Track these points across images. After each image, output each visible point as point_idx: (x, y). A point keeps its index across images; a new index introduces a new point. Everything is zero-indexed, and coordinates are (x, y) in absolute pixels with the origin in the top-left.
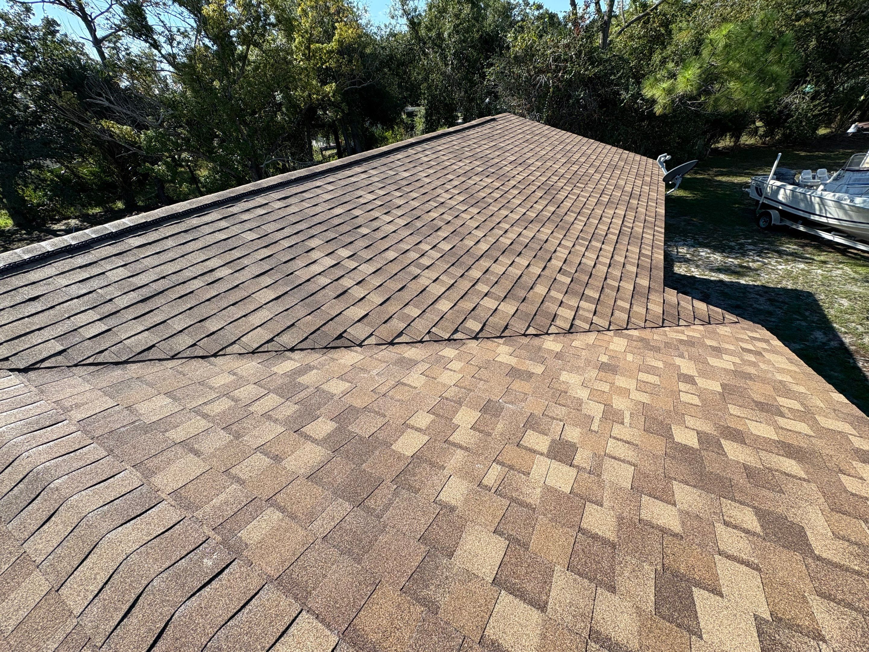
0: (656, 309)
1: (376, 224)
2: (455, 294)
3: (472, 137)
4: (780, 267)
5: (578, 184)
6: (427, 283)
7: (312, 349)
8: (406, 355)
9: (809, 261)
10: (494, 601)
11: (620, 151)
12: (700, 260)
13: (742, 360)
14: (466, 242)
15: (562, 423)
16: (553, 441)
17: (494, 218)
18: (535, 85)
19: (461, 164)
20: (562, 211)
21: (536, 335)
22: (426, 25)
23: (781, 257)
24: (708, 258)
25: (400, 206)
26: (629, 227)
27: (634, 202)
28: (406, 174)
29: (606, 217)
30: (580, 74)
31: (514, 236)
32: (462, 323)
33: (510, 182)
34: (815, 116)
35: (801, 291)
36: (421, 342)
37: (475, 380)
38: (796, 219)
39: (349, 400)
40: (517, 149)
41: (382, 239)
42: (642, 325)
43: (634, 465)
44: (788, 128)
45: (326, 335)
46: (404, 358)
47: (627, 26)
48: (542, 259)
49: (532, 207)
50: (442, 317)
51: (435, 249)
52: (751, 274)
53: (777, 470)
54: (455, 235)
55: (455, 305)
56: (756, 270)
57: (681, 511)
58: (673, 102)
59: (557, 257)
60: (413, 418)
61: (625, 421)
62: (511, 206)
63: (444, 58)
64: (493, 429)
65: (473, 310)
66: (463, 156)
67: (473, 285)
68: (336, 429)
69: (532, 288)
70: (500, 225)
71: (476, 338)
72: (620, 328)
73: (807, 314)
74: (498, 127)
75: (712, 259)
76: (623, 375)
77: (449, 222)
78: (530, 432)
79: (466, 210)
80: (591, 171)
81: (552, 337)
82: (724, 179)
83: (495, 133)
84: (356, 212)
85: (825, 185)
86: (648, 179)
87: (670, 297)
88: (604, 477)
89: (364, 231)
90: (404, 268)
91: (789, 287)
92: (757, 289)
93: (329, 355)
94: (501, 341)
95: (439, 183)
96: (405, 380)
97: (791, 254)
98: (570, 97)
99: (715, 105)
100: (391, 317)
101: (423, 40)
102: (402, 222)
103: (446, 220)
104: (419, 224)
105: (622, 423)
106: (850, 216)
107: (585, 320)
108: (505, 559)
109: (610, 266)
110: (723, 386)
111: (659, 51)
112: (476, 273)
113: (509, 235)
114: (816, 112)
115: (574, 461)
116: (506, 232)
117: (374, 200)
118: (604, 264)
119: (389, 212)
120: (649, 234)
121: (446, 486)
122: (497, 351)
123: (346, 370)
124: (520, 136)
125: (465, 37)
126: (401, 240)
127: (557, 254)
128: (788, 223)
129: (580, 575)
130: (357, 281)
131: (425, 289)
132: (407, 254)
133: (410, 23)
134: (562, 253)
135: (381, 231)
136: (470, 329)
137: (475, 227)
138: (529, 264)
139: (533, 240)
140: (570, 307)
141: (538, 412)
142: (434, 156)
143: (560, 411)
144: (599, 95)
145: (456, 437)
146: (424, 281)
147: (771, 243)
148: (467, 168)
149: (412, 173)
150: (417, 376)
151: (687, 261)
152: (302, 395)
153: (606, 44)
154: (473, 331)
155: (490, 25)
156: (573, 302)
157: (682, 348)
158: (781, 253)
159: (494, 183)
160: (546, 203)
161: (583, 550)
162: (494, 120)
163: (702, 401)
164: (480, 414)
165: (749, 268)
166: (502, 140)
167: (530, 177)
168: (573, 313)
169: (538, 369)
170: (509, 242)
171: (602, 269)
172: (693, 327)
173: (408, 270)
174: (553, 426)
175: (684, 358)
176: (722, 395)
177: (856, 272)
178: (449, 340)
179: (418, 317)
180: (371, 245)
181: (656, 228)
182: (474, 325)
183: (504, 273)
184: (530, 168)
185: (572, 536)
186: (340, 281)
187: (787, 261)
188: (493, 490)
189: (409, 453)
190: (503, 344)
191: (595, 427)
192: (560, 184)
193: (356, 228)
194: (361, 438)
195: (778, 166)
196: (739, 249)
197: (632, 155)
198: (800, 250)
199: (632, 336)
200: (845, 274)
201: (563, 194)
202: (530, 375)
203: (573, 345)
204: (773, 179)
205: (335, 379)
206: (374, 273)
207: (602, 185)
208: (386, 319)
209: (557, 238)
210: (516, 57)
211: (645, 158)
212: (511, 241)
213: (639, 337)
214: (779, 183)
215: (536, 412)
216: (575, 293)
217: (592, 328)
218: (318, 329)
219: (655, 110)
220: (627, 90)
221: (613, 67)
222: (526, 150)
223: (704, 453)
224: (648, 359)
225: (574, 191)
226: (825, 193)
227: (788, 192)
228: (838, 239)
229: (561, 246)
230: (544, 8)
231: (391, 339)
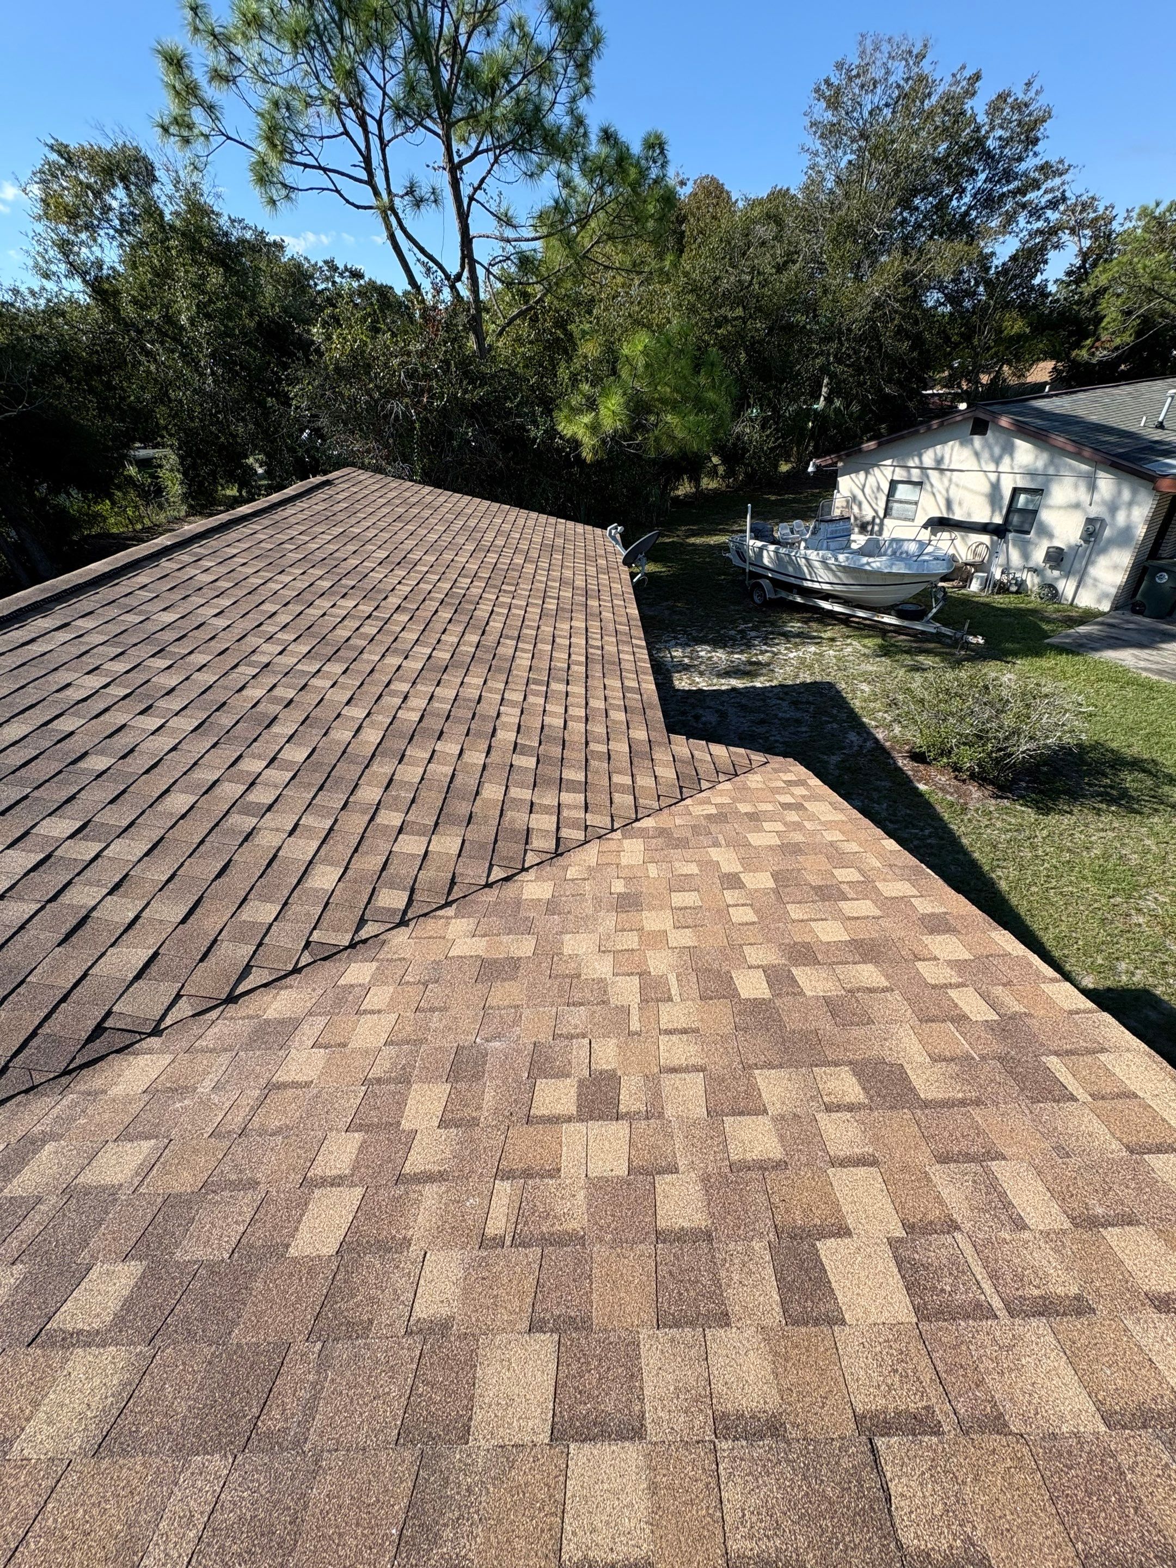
0: (667, 773)
1: (123, 742)
2: (341, 848)
3: (292, 520)
4: (792, 655)
5: (504, 587)
6: (276, 843)
7: (27, 1091)
8: (271, 1014)
9: (817, 640)
10: (562, 1479)
11: (552, 520)
12: (701, 663)
13: (785, 824)
14: (334, 734)
15: (586, 1041)
16: (581, 1083)
17: (376, 675)
18: (386, 417)
19: (286, 578)
20: (491, 639)
21: (507, 879)
22: (133, 297)
23: (789, 642)
24: (710, 658)
25: (173, 690)
26: (597, 648)
27: (593, 603)
28: (168, 617)
29: (560, 637)
30: (456, 398)
31: (423, 703)
32: (368, 903)
33: (389, 599)
34: (772, 449)
35: (821, 683)
36: (296, 970)
37: (422, 1015)
38: (790, 588)
39: (160, 1184)
40: (386, 535)
41: (147, 772)
42: (656, 805)
43: (703, 1069)
44: (748, 465)
45: (57, 1041)
46: (267, 1022)
47: (509, 324)
48: (479, 734)
49: (439, 641)
50: (327, 904)
51: (276, 763)
52: (764, 671)
53: (858, 990)
54: (311, 726)
55: (346, 868)
56: (768, 664)
57: (774, 1120)
58: (604, 442)
59: (504, 724)
60: (319, 1158)
61: (673, 992)
62: (401, 646)
63: (190, 360)
64: (479, 1108)
65: (384, 869)
66: (286, 562)
67: (372, 819)
68: (144, 1276)
69: (477, 793)
70: (392, 687)
71: (403, 923)
72: (628, 821)
73: (835, 712)
74: (341, 497)
75: (715, 659)
76: (652, 908)
77: (291, 701)
78: (541, 1083)
79: (319, 671)
80: (519, 560)
81: (531, 875)
82: (698, 541)
83: (337, 508)
84: (65, 724)
85: (806, 540)
86: (602, 562)
87: (679, 749)
88: (669, 1112)
89: (98, 763)
90: (217, 824)
91: (808, 681)
92: (776, 691)
93: (82, 1087)
94: (450, 911)
95: (248, 624)
96: (281, 1077)
97: (799, 635)
98: (451, 436)
99: (658, 448)
100: (215, 941)
101: (133, 325)
102: (186, 723)
103: (282, 699)
104: (226, 720)
105: (670, 999)
106: (840, 578)
107: (574, 825)
108: (560, 1375)
109: (587, 720)
110: (775, 876)
111: (563, 364)
112: (370, 793)
113: (413, 702)
114: (771, 445)
115: (621, 1106)
116: (406, 698)
117: (105, 687)
118: (577, 719)
119: (150, 707)
120: (627, 653)
121: (422, 1282)
122: (450, 936)
123: (135, 1108)
124: (385, 510)
125: (226, 326)
126: (195, 764)
127: (503, 718)
128: (783, 594)
129: (677, 1324)
130: (110, 886)
131: (275, 856)
132: (217, 790)
133: (94, 290)
134: (511, 716)
135: (141, 753)
136: (389, 909)
137: (345, 700)
138: (462, 750)
139: (456, 704)
140: (546, 810)
141: (544, 1037)
142: (223, 570)
143: (577, 1018)
144: (496, 432)
145: (417, 1162)
146: (267, 840)
147: (773, 624)
148: (301, 585)
149: (182, 611)
150: (305, 1054)
151: (686, 668)
152: (28, 1228)
153: (484, 351)
154: (394, 911)
155: (273, 306)
156: (549, 799)
157: (714, 828)
158: (787, 636)
159: (360, 607)
160: (461, 629)
161: (670, 1273)
162: (328, 483)
163: (756, 912)
164: (449, 1086)
165: (758, 663)
166: (353, 520)
167: (421, 585)
168: (554, 818)
169: (524, 947)
170: (415, 717)
171: (577, 727)
172: (719, 787)
173: (225, 825)
174: (575, 1053)
175: (720, 846)
176: (776, 891)
177: (864, 646)
178: (352, 945)
179: (275, 920)
180: (124, 792)
181: (634, 641)
182: (393, 899)
183: (422, 779)
184: (417, 568)
185: (650, 1257)
186: (65, 899)
187: (796, 645)
188: (508, 1243)
189: (329, 1248)
190: (456, 917)
191: (635, 1026)
192: (476, 591)
193: (74, 762)
194: (212, 1268)
195: (752, 518)
196: (742, 638)
197: (570, 524)
198: (805, 628)
199: (647, 829)
200: (856, 651)
201: (485, 607)
202: (514, 963)
203: (568, 877)
204: (751, 538)
205: (110, 1144)
206: (147, 854)
207: (540, 582)
208: (204, 949)
209: (495, 691)
210: (338, 369)
211: (590, 528)
212: (419, 714)
213: (656, 829)
214: (759, 544)
215: (542, 1038)
216: (548, 782)
217: (591, 835)
218: (34, 1034)
219: (584, 454)
220: (535, 423)
221: (504, 388)
222: (402, 535)
223: (778, 1002)
224: (677, 864)
225: (501, 599)
226: (809, 552)
227: (772, 554)
228: (838, 608)
229: (505, 703)
230: (367, 279)
231: (228, 989)
